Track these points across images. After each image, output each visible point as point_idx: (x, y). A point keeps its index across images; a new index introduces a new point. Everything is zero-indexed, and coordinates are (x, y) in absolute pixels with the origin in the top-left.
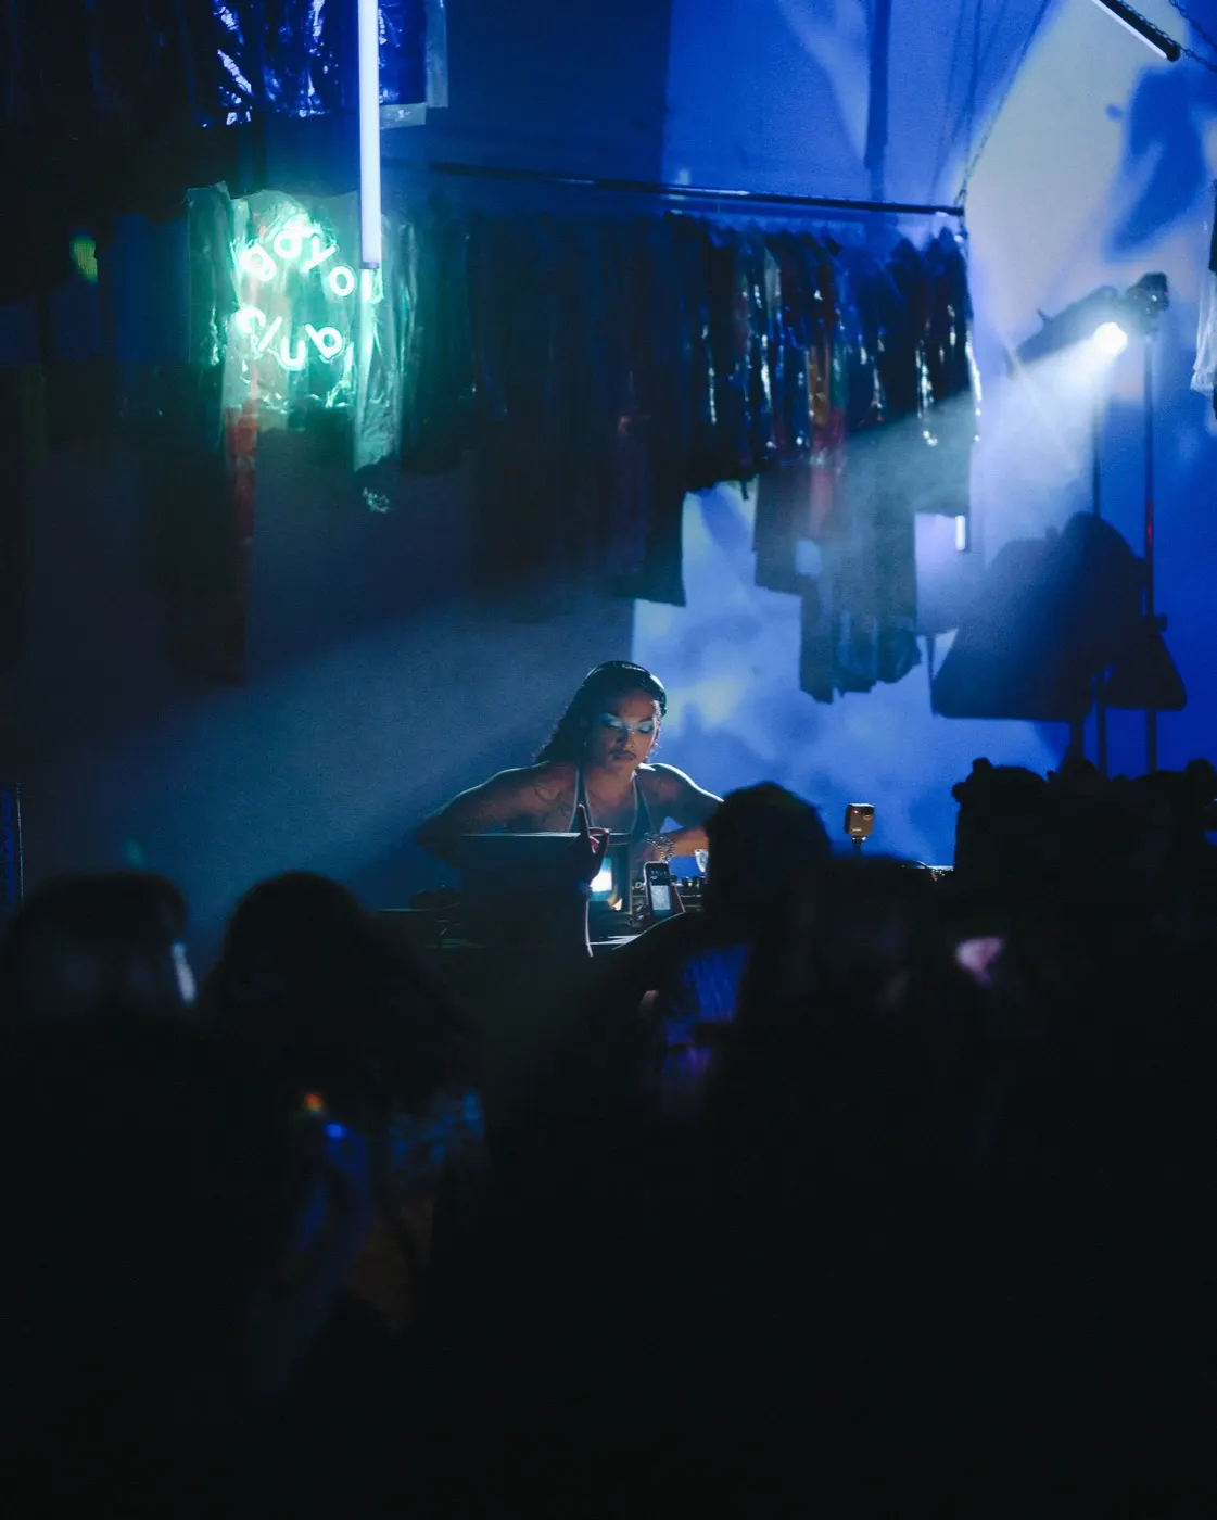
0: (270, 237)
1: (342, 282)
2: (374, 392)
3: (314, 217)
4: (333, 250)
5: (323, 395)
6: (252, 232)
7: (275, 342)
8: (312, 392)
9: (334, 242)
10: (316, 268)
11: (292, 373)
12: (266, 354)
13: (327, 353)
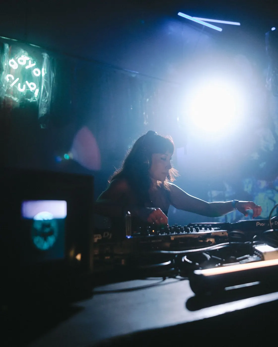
0: (17, 58)
1: (37, 72)
2: (43, 98)
3: (30, 55)
4: (34, 64)
5: (30, 98)
6: (11, 55)
7: (17, 84)
8: (26, 98)
9: (35, 62)
10: (30, 68)
11: (22, 93)
12: (14, 87)
13: (31, 89)
